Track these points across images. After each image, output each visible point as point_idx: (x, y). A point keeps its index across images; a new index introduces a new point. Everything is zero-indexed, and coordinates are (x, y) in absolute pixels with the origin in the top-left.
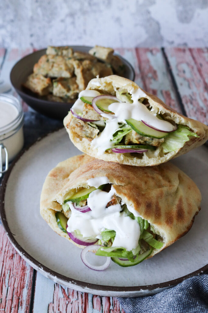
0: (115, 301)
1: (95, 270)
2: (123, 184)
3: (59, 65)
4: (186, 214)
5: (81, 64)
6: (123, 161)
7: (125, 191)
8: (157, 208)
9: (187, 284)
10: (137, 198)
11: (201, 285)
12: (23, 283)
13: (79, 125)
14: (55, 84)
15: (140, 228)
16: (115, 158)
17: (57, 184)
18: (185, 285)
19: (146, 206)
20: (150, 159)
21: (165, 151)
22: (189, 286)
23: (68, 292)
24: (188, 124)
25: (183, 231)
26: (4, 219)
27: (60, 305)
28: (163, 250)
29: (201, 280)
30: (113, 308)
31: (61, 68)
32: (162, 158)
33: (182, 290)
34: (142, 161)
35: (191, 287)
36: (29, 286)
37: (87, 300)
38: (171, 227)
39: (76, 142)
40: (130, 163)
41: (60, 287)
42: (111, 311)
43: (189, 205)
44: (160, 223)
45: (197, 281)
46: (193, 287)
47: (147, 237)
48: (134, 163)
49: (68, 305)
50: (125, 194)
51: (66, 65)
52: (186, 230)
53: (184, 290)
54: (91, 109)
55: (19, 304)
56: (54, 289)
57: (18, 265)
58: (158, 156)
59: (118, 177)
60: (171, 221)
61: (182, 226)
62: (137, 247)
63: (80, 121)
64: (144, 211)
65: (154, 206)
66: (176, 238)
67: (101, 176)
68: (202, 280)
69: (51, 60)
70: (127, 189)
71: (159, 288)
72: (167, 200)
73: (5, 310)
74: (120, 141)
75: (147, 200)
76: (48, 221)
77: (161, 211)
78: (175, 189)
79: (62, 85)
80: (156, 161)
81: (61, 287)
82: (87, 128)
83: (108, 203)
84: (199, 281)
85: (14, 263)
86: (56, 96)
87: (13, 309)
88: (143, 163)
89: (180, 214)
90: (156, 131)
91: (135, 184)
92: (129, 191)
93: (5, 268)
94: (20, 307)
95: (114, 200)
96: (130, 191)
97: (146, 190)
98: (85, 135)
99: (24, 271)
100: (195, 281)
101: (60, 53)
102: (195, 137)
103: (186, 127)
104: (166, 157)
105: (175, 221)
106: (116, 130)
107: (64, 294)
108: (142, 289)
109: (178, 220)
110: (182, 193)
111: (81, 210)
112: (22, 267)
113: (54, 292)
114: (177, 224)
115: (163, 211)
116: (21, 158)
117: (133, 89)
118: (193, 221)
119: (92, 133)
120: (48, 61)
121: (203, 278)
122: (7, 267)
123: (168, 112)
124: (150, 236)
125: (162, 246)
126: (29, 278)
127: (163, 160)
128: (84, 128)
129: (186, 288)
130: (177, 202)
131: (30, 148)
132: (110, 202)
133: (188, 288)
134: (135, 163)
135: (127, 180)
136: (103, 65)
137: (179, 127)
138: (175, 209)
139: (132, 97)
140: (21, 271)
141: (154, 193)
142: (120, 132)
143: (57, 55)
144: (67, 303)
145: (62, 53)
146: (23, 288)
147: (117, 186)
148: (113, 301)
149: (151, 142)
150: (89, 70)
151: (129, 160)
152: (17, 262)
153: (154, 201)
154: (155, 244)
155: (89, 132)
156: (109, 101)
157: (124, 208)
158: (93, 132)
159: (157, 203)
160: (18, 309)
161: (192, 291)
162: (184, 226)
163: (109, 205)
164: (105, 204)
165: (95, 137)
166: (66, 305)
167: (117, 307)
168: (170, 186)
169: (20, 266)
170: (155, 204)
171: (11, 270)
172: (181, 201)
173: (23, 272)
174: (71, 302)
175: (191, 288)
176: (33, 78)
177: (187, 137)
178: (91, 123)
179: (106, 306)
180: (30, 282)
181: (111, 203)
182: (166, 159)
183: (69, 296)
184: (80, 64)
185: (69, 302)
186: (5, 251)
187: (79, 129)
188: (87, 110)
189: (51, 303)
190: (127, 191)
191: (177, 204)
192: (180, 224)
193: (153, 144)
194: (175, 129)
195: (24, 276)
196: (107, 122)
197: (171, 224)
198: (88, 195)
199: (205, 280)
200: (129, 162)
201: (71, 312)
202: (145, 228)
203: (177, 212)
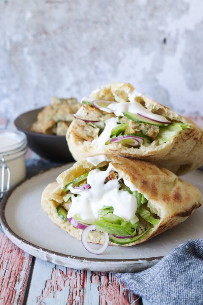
0: (113, 279)
2: (120, 163)
4: (184, 198)
6: (121, 150)
7: (122, 168)
8: (153, 187)
10: (133, 174)
12: (21, 268)
13: (80, 125)
14: (59, 124)
15: (138, 201)
16: (114, 146)
19: (142, 182)
20: (147, 147)
21: (161, 142)
23: (66, 273)
25: (181, 210)
27: (58, 281)
29: (197, 242)
30: (112, 283)
32: (157, 147)
33: (178, 249)
34: (139, 149)
36: (27, 269)
37: (85, 278)
38: (168, 204)
40: (128, 151)
41: (58, 270)
42: (110, 285)
44: (157, 200)
45: (193, 242)
47: (144, 214)
49: (66, 281)
51: (70, 108)
53: (180, 248)
54: (92, 110)
55: (16, 280)
56: (52, 271)
58: (154, 146)
59: (116, 157)
60: (167, 200)
61: (179, 206)
62: (135, 218)
63: (82, 122)
64: (140, 185)
65: (151, 185)
66: (173, 214)
70: (124, 166)
71: (157, 259)
72: (164, 187)
73: (2, 284)
75: (143, 178)
76: (49, 213)
77: (158, 191)
79: (66, 124)
81: (60, 270)
82: (88, 128)
83: (107, 178)
84: (195, 243)
85: (12, 255)
87: (10, 284)
88: (140, 152)
89: (177, 197)
93: (3, 258)
94: (17, 283)
95: (112, 174)
96: (127, 168)
97: (144, 174)
98: (86, 134)
99: (22, 260)
101: (64, 103)
102: (188, 128)
103: (180, 122)
104: (162, 146)
105: (172, 200)
107: (62, 274)
108: (141, 260)
109: (174, 200)
110: (179, 185)
112: (20, 257)
113: (52, 273)
114: (173, 203)
115: (160, 192)
117: (129, 89)
119: (92, 132)
122: (6, 258)
123: (162, 107)
124: (148, 213)
125: (159, 222)
126: (27, 264)
127: (159, 148)
128: (85, 127)
129: (182, 247)
133: (184, 247)
134: (132, 152)
137: (173, 122)
138: (172, 193)
139: (128, 97)
140: (19, 260)
141: (151, 177)
144: (65, 279)
145: (67, 103)
146: (21, 270)
147: (115, 163)
148: (112, 279)
149: (146, 132)
151: (127, 149)
152: (16, 254)
153: (150, 181)
154: (152, 221)
155: (90, 131)
157: (122, 186)
158: (94, 131)
159: (154, 184)
160: (15, 283)
161: (188, 250)
162: (181, 207)
163: (107, 180)
164: (104, 179)
165: (96, 137)
166: (64, 281)
167: (115, 282)
168: (167, 176)
169: (18, 257)
170: (152, 184)
171: (9, 260)
172: (178, 189)
174: (69, 279)
175: (187, 247)
177: (181, 127)
179: (104, 281)
180: (28, 267)
181: (109, 178)
183: (67, 275)
185: (67, 279)
186: (4, 248)
187: (80, 128)
188: (88, 111)
189: (48, 280)
190: (124, 168)
191: (174, 190)
192: (176, 204)
193: (148, 134)
195: (22, 263)
196: (107, 122)
200: (126, 151)
201: (69, 285)
202: (142, 202)
203: (174, 195)
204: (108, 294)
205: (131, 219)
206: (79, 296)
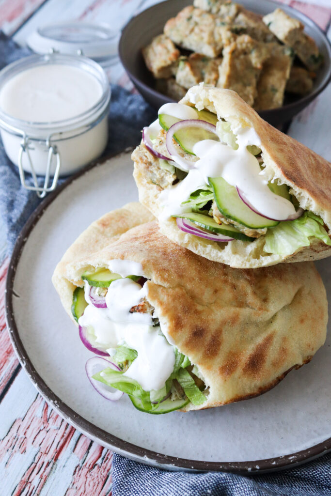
0: (109, 454)
1: (101, 395)
2: (166, 285)
3: (202, 31)
4: (267, 365)
5: (235, 40)
6: (187, 244)
7: (165, 298)
8: (213, 341)
9: (206, 483)
10: (179, 315)
11: (229, 492)
13: (144, 161)
14: (182, 64)
16: (174, 237)
17: (97, 241)
18: (202, 482)
19: (191, 333)
20: (234, 255)
21: (267, 249)
22: (208, 487)
23: (51, 412)
24: (323, 214)
25: (248, 391)
26: (12, 267)
27: (30, 427)
28: (203, 409)
29: (232, 486)
30: (102, 464)
31: (202, 38)
32: (253, 261)
33: (193, 489)
34: (220, 254)
35: (210, 489)
36: (4, 381)
37: (71, 436)
38: (225, 381)
39: (142, 184)
40: (199, 251)
41: (43, 401)
42: (96, 467)
43: (284, 351)
44: (209, 368)
46: (213, 490)
47: (183, 380)
48: (206, 252)
49: (41, 432)
50: (161, 303)
51: (212, 34)
52: (256, 391)
53: (197, 489)
56: (34, 400)
57: (5, 343)
58: (250, 254)
59: (162, 271)
60: (230, 370)
61: (249, 383)
62: (160, 390)
63: (148, 154)
64: (184, 340)
65: (210, 336)
66: (229, 399)
67: (135, 261)
68: (234, 487)
69: (196, 18)
70: (168, 295)
71: (174, 465)
72: (243, 330)
74: (201, 206)
75: (199, 323)
77: (221, 347)
78: (268, 315)
79: (192, 68)
80: (243, 262)
81: (45, 402)
82: (156, 168)
86: (178, 85)
88: (220, 258)
89: (255, 363)
90: (254, 213)
91: (190, 290)
92: (170, 300)
95: (143, 306)
96: (174, 300)
97: (211, 304)
98: (151, 179)
99: (8, 356)
100: (222, 484)
101: (214, 10)
102: (324, 243)
103: (317, 219)
104: (262, 261)
105: (239, 371)
106: (198, 187)
107: (45, 412)
108: (147, 456)
109: (245, 371)
110: (278, 326)
111: (95, 301)
112: (8, 347)
113: (32, 404)
114: (239, 378)
115: (224, 349)
116: (87, 173)
118: (279, 380)
119: (162, 179)
120: (190, 19)
121: (236, 484)
123: (290, 183)
124: (189, 381)
125: (202, 404)
126: (10, 368)
127: (255, 264)
128: (152, 167)
129: (201, 487)
130: (260, 340)
131: (108, 161)
132: (136, 306)
133: (204, 490)
134: (207, 254)
135: (177, 280)
136: (280, 48)
137: (304, 214)
138: (249, 351)
139: (237, 139)
140: (4, 354)
141: (219, 315)
142: (205, 192)
143: (209, 12)
144: (42, 428)
145: (219, 10)
147: (155, 284)
148: (106, 453)
149: (241, 229)
150: (245, 52)
151: (199, 245)
153: (213, 327)
154: (193, 395)
155: (158, 176)
156: (204, 133)
158: (164, 177)
159: (219, 333)
162: (253, 384)
163: (133, 310)
164: (129, 306)
165: (166, 187)
166: (39, 430)
167: (107, 464)
168: (260, 309)
169: (6, 346)
170: (214, 334)
172: (269, 340)
173: (5, 357)
174: (48, 429)
175: (209, 491)
176: (160, 42)
177: (307, 239)
178: (167, 162)
179: (92, 456)
181: (138, 308)
182: (261, 263)
183: (49, 418)
184: (232, 40)
185: (44, 427)
187: (143, 166)
188: (163, 139)
189: (19, 419)
190: (168, 299)
191: (257, 344)
192: (245, 379)
193: (244, 233)
194: (293, 217)
195: (5, 363)
197: (228, 374)
198: (110, 283)
199: (238, 487)
200: (196, 250)
201: (41, 444)
202: (183, 365)
203: (250, 358)
204: (82, 490)
205: (153, 390)
206: (41, 477)
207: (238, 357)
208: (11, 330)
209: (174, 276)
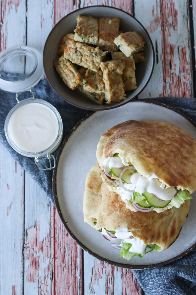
2: (138, 229)
3: (86, 60)
4: (176, 230)
5: (107, 67)
7: (139, 234)
10: (146, 236)
12: (77, 254)
19: (151, 238)
26: (59, 212)
27: (99, 268)
38: (166, 244)
42: (127, 273)
50: (139, 236)
55: (76, 268)
59: (135, 226)
60: (166, 240)
65: (156, 235)
67: (124, 227)
73: (68, 271)
75: (152, 233)
79: (91, 85)
85: (69, 239)
87: (73, 271)
89: (173, 232)
91: (145, 225)
92: (141, 233)
93: (65, 243)
94: (77, 270)
96: (142, 233)
97: (153, 223)
105: (169, 238)
109: (170, 237)
110: (176, 215)
114: (169, 240)
115: (162, 234)
120: (76, 50)
122: (66, 243)
125: (159, 250)
126: (80, 250)
130: (171, 224)
135: (141, 226)
138: (169, 229)
140: (74, 245)
141: (157, 226)
146: (77, 257)
147: (134, 231)
150: (114, 70)
152: (71, 238)
153: (157, 231)
159: (159, 231)
160: (76, 271)
161: (172, 280)
166: (102, 268)
169: (73, 243)
170: (157, 233)
171: (68, 245)
172: (174, 222)
174: (105, 267)
177: (184, 201)
185: (104, 267)
186: (63, 231)
189: (93, 267)
191: (171, 226)
192: (171, 239)
194: (176, 194)
195: (77, 249)
201: (105, 273)
203: (171, 232)
204: (127, 282)
206: (112, 284)
207: (167, 233)
208: (75, 240)
209: (139, 225)
